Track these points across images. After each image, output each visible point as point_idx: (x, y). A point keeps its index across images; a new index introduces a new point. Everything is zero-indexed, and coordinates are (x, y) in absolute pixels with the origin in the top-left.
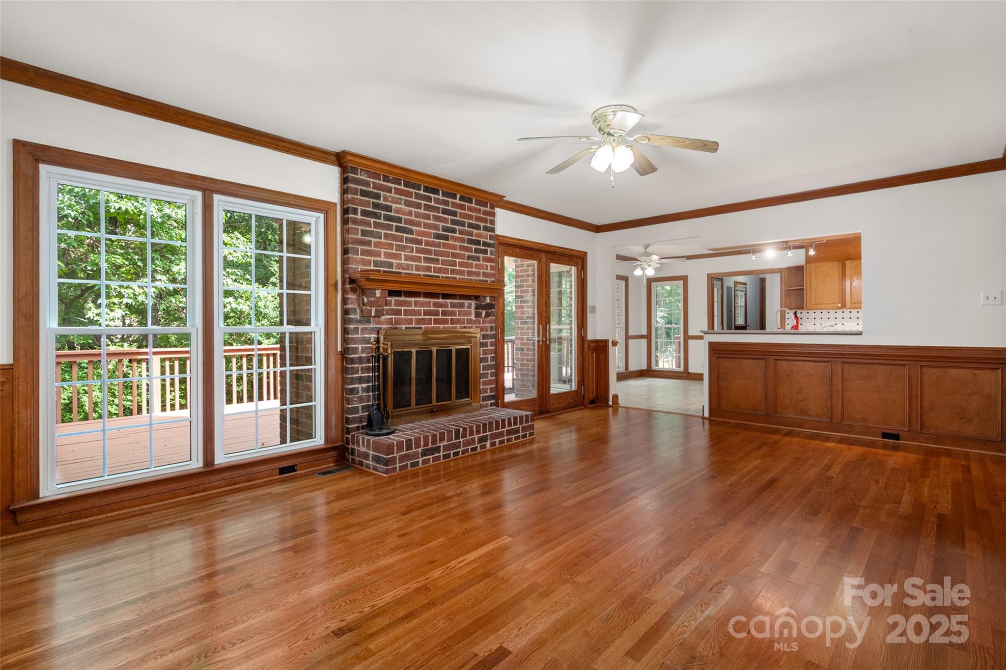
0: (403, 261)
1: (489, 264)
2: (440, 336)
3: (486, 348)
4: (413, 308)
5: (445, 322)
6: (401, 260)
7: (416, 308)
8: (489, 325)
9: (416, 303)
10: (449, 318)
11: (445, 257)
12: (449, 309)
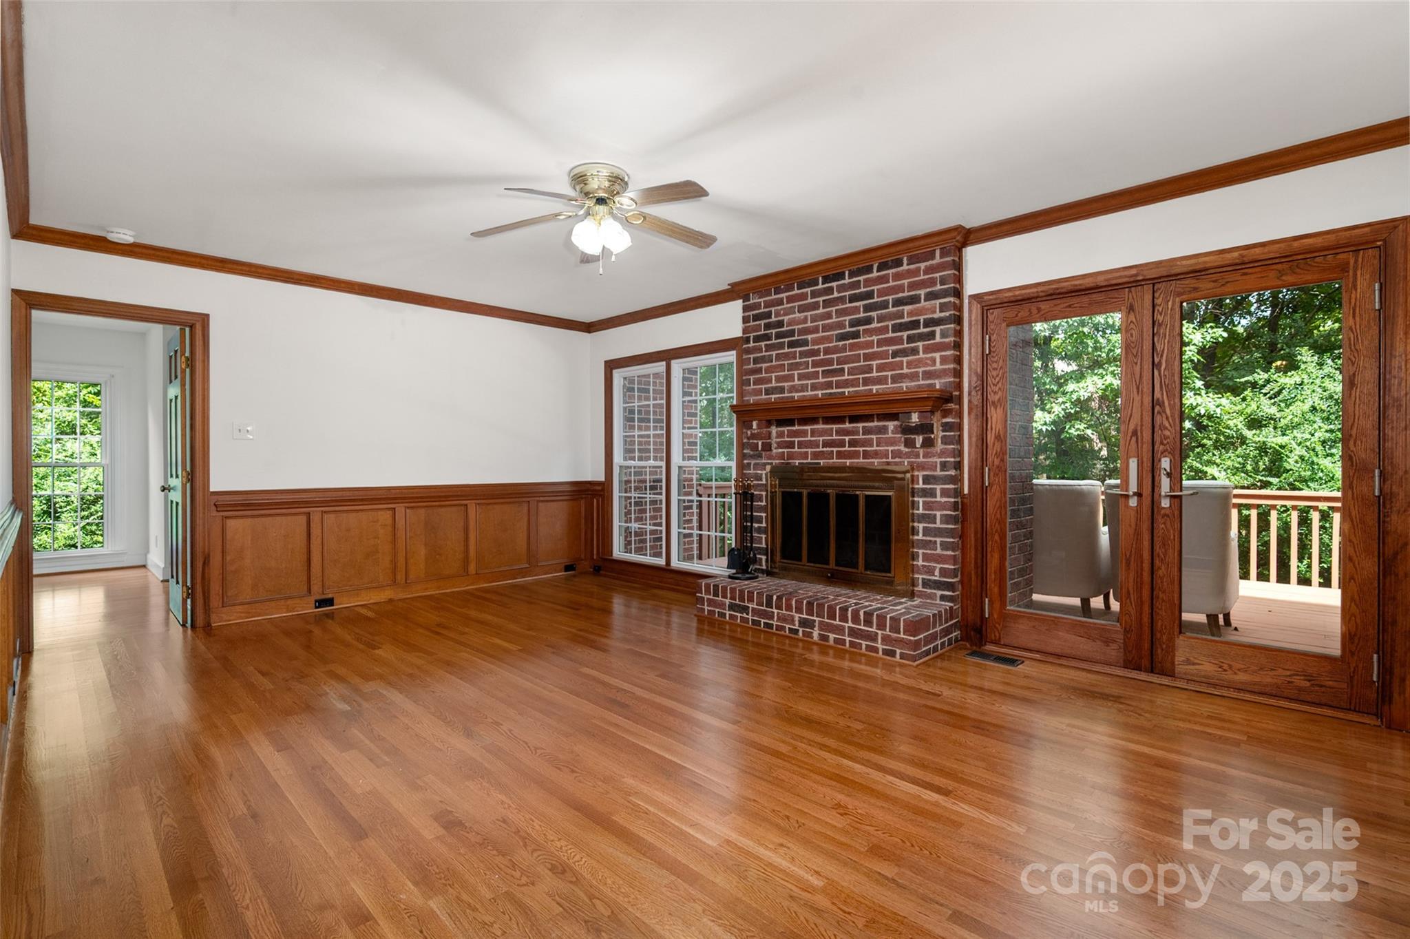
0: (797, 382)
1: (937, 355)
2: (837, 475)
3: (933, 500)
4: (809, 438)
5: (855, 455)
6: (794, 381)
7: (813, 439)
8: (938, 460)
9: (813, 433)
10: (861, 449)
11: (853, 362)
12: (861, 437)
